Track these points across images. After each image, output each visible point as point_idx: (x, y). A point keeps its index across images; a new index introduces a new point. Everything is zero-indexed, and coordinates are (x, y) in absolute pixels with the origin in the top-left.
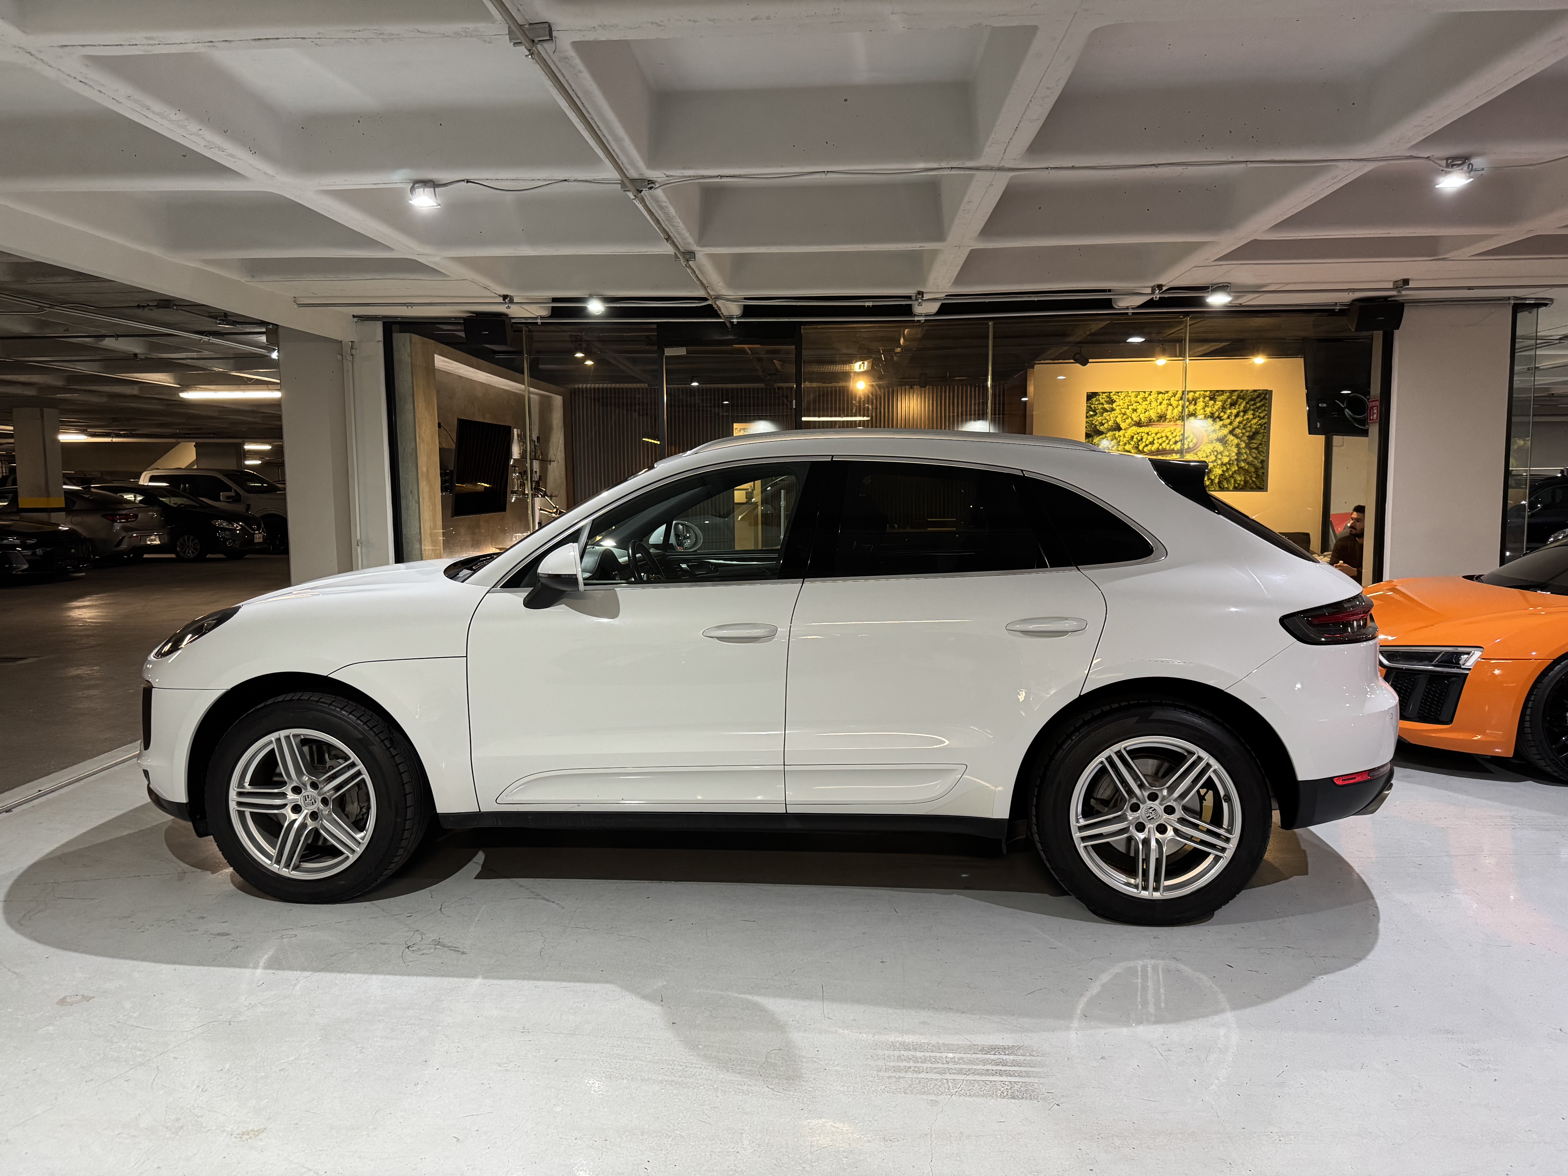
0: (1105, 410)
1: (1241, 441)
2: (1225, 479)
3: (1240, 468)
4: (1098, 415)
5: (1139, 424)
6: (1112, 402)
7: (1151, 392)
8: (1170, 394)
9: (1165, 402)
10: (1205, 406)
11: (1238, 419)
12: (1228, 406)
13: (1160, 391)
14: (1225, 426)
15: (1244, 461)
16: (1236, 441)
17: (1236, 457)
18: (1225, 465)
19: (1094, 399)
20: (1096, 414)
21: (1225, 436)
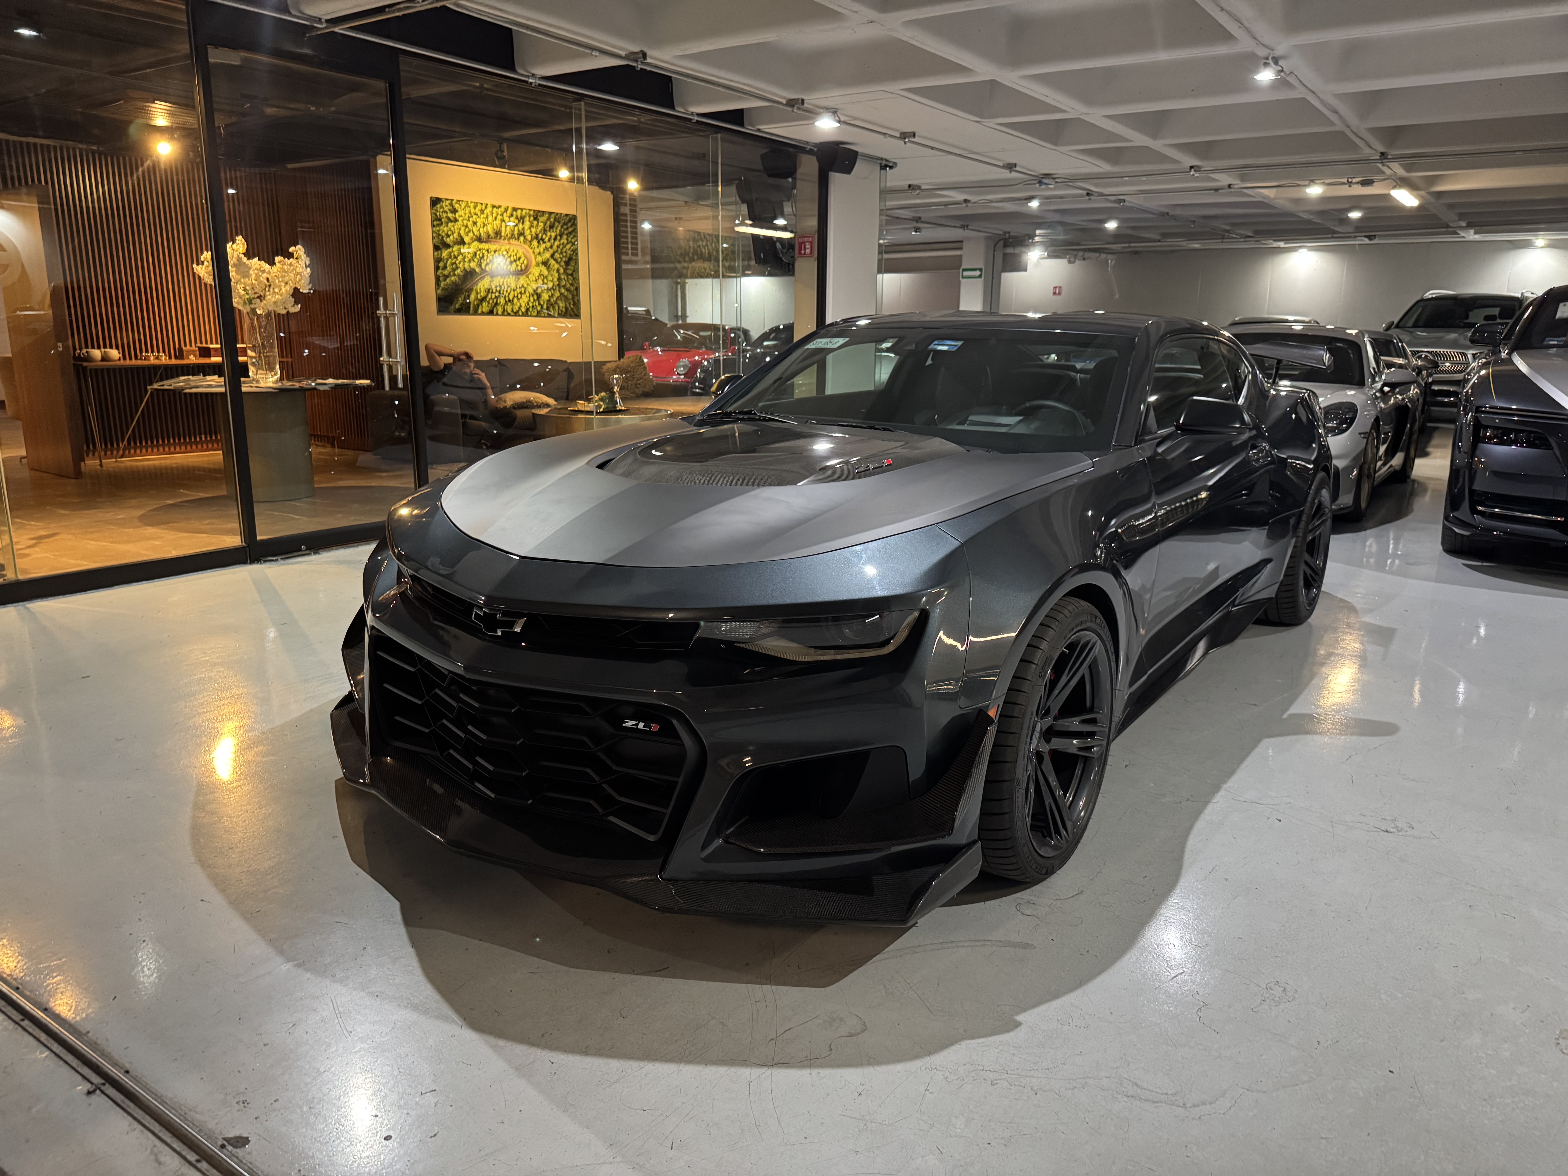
0: (449, 220)
1: (560, 266)
2: (552, 305)
3: (561, 294)
4: (444, 225)
5: (479, 239)
6: (454, 211)
7: (487, 205)
8: (502, 209)
9: (499, 217)
10: (531, 226)
11: (557, 243)
12: (548, 229)
13: (494, 204)
14: (546, 249)
15: (564, 286)
16: (556, 266)
17: (557, 283)
18: (550, 290)
19: (439, 206)
20: (442, 223)
21: (548, 260)
